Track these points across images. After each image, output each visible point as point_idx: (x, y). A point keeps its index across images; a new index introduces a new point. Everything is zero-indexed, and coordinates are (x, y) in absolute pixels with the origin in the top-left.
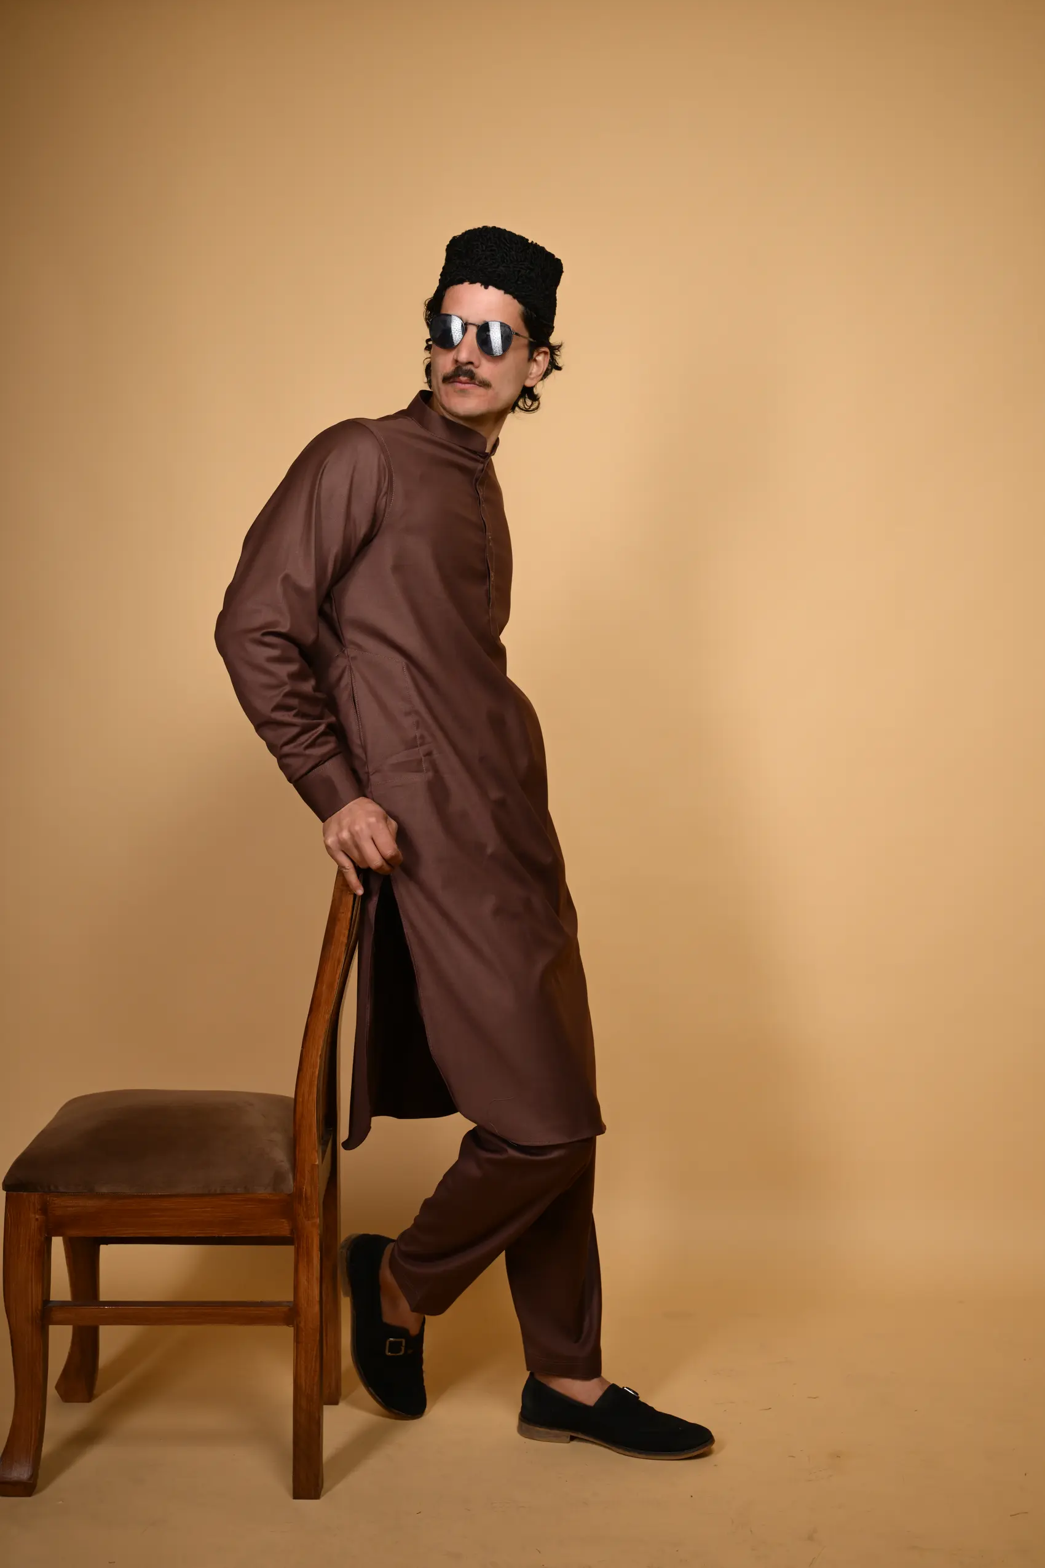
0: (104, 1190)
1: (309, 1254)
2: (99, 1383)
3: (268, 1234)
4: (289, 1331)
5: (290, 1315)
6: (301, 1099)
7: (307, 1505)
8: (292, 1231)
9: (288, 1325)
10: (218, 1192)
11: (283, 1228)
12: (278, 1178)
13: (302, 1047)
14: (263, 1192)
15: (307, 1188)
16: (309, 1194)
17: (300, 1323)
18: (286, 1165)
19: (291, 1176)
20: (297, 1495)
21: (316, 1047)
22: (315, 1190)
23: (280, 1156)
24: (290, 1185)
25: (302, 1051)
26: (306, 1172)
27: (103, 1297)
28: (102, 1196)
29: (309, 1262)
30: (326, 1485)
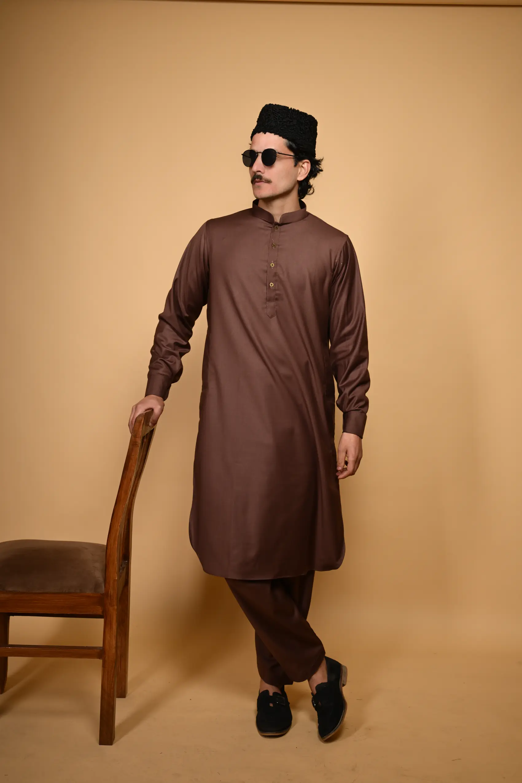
0: (10, 589)
1: (111, 624)
2: (7, 685)
3: (91, 613)
4: (101, 661)
5: (100, 653)
6: (109, 547)
7: (106, 748)
8: (103, 612)
9: (100, 659)
10: (67, 592)
11: (99, 611)
12: (97, 586)
13: (111, 521)
14: (89, 592)
15: (111, 591)
16: (112, 594)
17: (105, 657)
18: (101, 579)
19: (103, 585)
20: (101, 743)
21: (118, 521)
22: (114, 592)
23: (99, 575)
24: (103, 590)
25: (111, 523)
26: (111, 583)
27: (11, 642)
28: (10, 592)
29: (111, 628)
30: (116, 738)
